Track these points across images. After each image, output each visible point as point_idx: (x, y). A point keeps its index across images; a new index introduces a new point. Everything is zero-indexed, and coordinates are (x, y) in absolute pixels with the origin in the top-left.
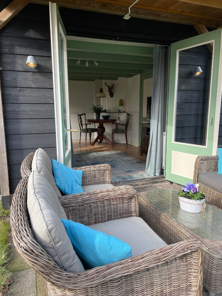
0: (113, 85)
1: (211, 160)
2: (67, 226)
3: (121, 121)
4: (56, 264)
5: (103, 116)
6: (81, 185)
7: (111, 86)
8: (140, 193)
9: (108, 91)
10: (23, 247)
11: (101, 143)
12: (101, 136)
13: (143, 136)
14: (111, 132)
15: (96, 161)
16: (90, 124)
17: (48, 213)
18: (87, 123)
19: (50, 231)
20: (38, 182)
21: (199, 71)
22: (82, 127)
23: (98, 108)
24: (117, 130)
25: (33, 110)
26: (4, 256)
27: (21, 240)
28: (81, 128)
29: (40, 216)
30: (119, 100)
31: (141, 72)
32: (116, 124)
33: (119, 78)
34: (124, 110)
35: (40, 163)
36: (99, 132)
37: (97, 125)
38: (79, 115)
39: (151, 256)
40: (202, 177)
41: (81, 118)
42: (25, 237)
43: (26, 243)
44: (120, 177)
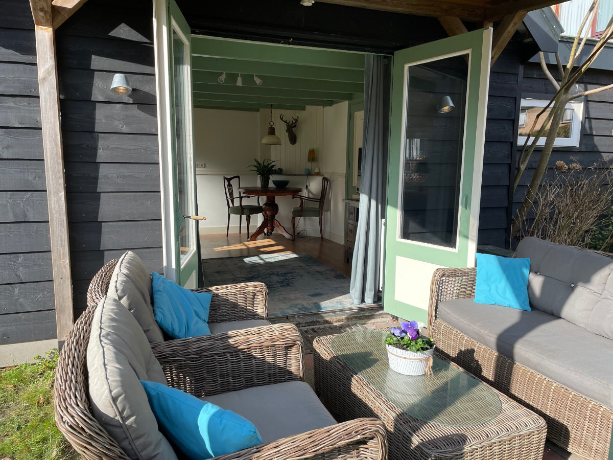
0: (297, 120)
1: (462, 276)
2: (153, 393)
3: (312, 193)
4: (123, 453)
5: (274, 182)
6: (207, 321)
7: (291, 121)
8: (322, 338)
9: (287, 131)
10: (68, 423)
11: (270, 236)
12: (269, 223)
13: (349, 225)
14: (291, 215)
15: (254, 274)
16: (249, 197)
17: (114, 368)
18: (242, 195)
19: (115, 400)
20: (109, 317)
21: (447, 104)
22: (233, 204)
23: (265, 166)
24: (302, 210)
25: (123, 176)
26: (55, 453)
27: (65, 412)
28: (231, 205)
29: (101, 374)
30: (308, 151)
31: (349, 97)
32: (301, 197)
33: (308, 107)
34: (317, 171)
35: (124, 281)
36: (265, 213)
37: (262, 200)
38: (227, 179)
39: (291, 444)
40: (443, 307)
41: (229, 185)
42: (73, 408)
43: (72, 417)
44: (296, 305)
